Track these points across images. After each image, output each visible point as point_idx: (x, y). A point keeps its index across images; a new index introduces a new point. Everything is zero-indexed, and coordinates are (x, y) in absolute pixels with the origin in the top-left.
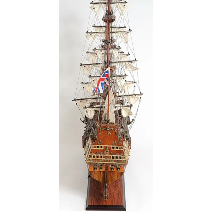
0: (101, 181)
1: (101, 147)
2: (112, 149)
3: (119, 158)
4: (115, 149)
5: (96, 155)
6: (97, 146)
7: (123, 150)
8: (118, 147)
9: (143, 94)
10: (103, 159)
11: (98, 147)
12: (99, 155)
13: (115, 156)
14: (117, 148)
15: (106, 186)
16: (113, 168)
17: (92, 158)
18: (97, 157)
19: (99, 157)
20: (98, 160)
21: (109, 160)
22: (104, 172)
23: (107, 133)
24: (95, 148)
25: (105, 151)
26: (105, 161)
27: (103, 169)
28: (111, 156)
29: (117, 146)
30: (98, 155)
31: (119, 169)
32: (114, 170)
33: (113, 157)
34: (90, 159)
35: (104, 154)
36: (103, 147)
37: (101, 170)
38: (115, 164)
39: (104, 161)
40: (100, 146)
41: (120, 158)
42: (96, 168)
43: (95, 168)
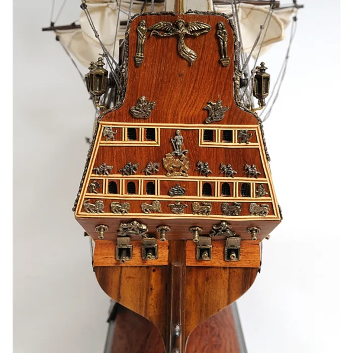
0: (152, 313)
1: (150, 134)
2: (203, 143)
3: (236, 189)
4: (219, 143)
5: (122, 180)
6: (125, 126)
7: (257, 145)
8: (235, 128)
9: (302, 7)
10: (158, 197)
11: (133, 134)
12: (141, 179)
13: (218, 181)
14: (227, 136)
15: (175, 338)
16: (208, 250)
17: (106, 194)
18: (132, 187)
19: (141, 187)
20: (137, 206)
21: (191, 204)
22: (166, 272)
23: (178, 53)
24: (119, 137)
25: (170, 156)
26: (170, 211)
27: (163, 257)
28: (200, 180)
29: (226, 127)
30: (132, 177)
31: (237, 252)
32: (213, 257)
33: (208, 189)
34: (93, 201)
35: (164, 171)
36: (158, 135)
37: (152, 261)
38: (219, 223)
39: (167, 207)
40: (142, 127)
41: (245, 190)
42: (128, 253)
43: (121, 250)
